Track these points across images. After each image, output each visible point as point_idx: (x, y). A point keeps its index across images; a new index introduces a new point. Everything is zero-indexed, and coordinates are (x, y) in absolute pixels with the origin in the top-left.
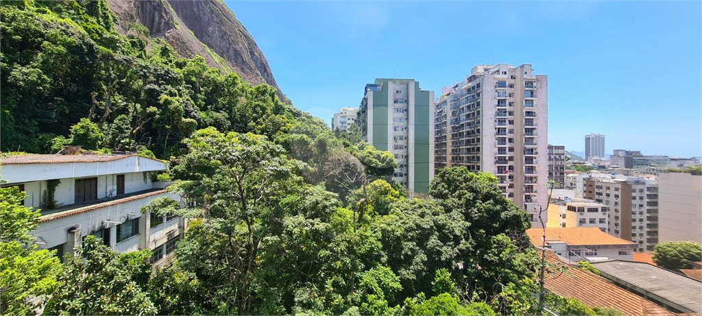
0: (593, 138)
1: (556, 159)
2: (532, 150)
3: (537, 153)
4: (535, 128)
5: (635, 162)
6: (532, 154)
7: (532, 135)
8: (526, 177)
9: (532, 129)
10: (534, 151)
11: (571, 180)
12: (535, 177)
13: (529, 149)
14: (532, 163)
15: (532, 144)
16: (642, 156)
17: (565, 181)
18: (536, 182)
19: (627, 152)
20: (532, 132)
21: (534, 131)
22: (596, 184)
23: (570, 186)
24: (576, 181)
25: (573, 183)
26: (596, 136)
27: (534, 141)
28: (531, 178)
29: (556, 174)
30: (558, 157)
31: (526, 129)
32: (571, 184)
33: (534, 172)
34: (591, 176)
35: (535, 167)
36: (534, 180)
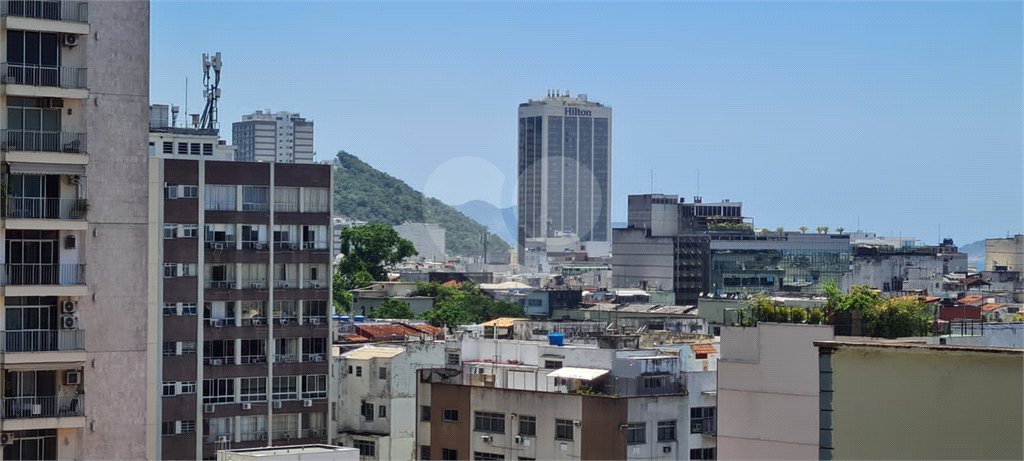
0: (555, 121)
1: (285, 252)
2: (53, 183)
3: (80, 209)
4: (72, 37)
5: (721, 267)
6: (53, 214)
7: (52, 80)
8: (10, 376)
9: (54, 41)
10: (66, 194)
11: (361, 387)
12: (73, 376)
13: (32, 179)
14: (51, 278)
15: (52, 146)
16: (748, 234)
17: (332, 398)
18: (72, 409)
19: (685, 211)
20: (52, 58)
21: (68, 60)
22: (478, 403)
23: (356, 420)
24: (386, 393)
25: (376, 403)
26: (573, 110)
27: (69, 125)
28: (45, 383)
29: (282, 347)
30: (294, 233)
31: (14, 36)
32: (367, 410)
33: (63, 336)
34: (454, 358)
35: (70, 305)
36: (63, 395)
